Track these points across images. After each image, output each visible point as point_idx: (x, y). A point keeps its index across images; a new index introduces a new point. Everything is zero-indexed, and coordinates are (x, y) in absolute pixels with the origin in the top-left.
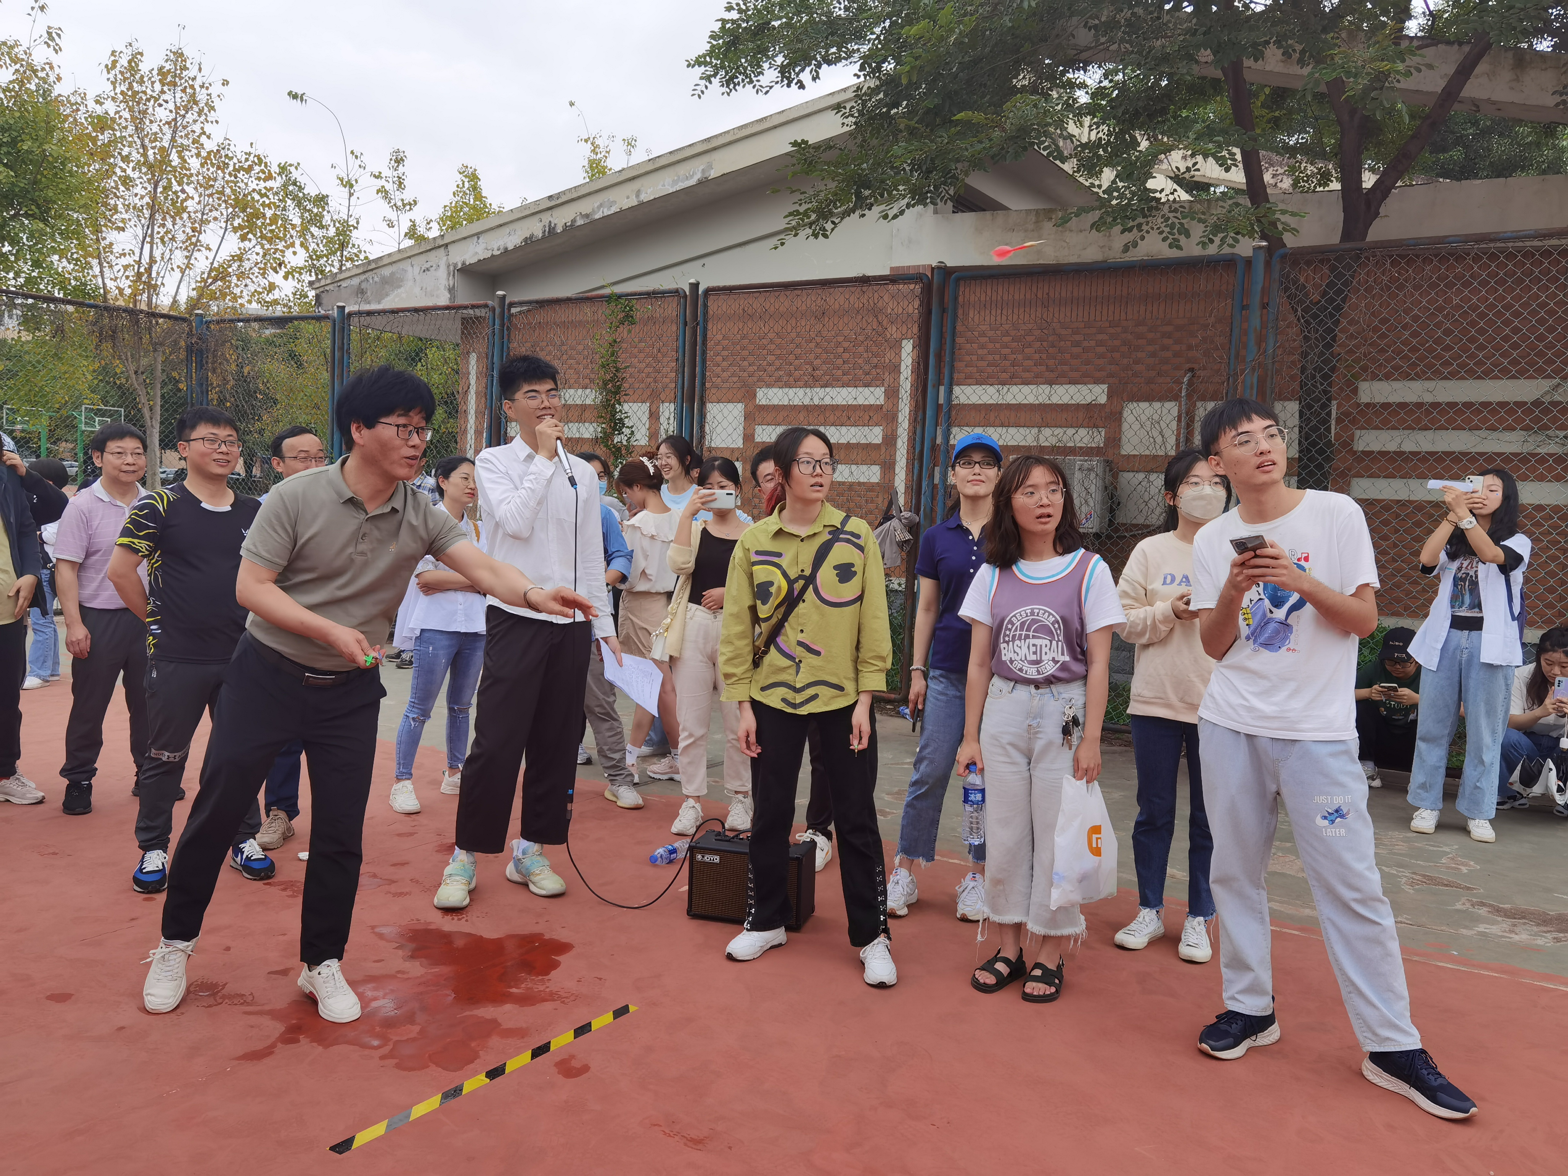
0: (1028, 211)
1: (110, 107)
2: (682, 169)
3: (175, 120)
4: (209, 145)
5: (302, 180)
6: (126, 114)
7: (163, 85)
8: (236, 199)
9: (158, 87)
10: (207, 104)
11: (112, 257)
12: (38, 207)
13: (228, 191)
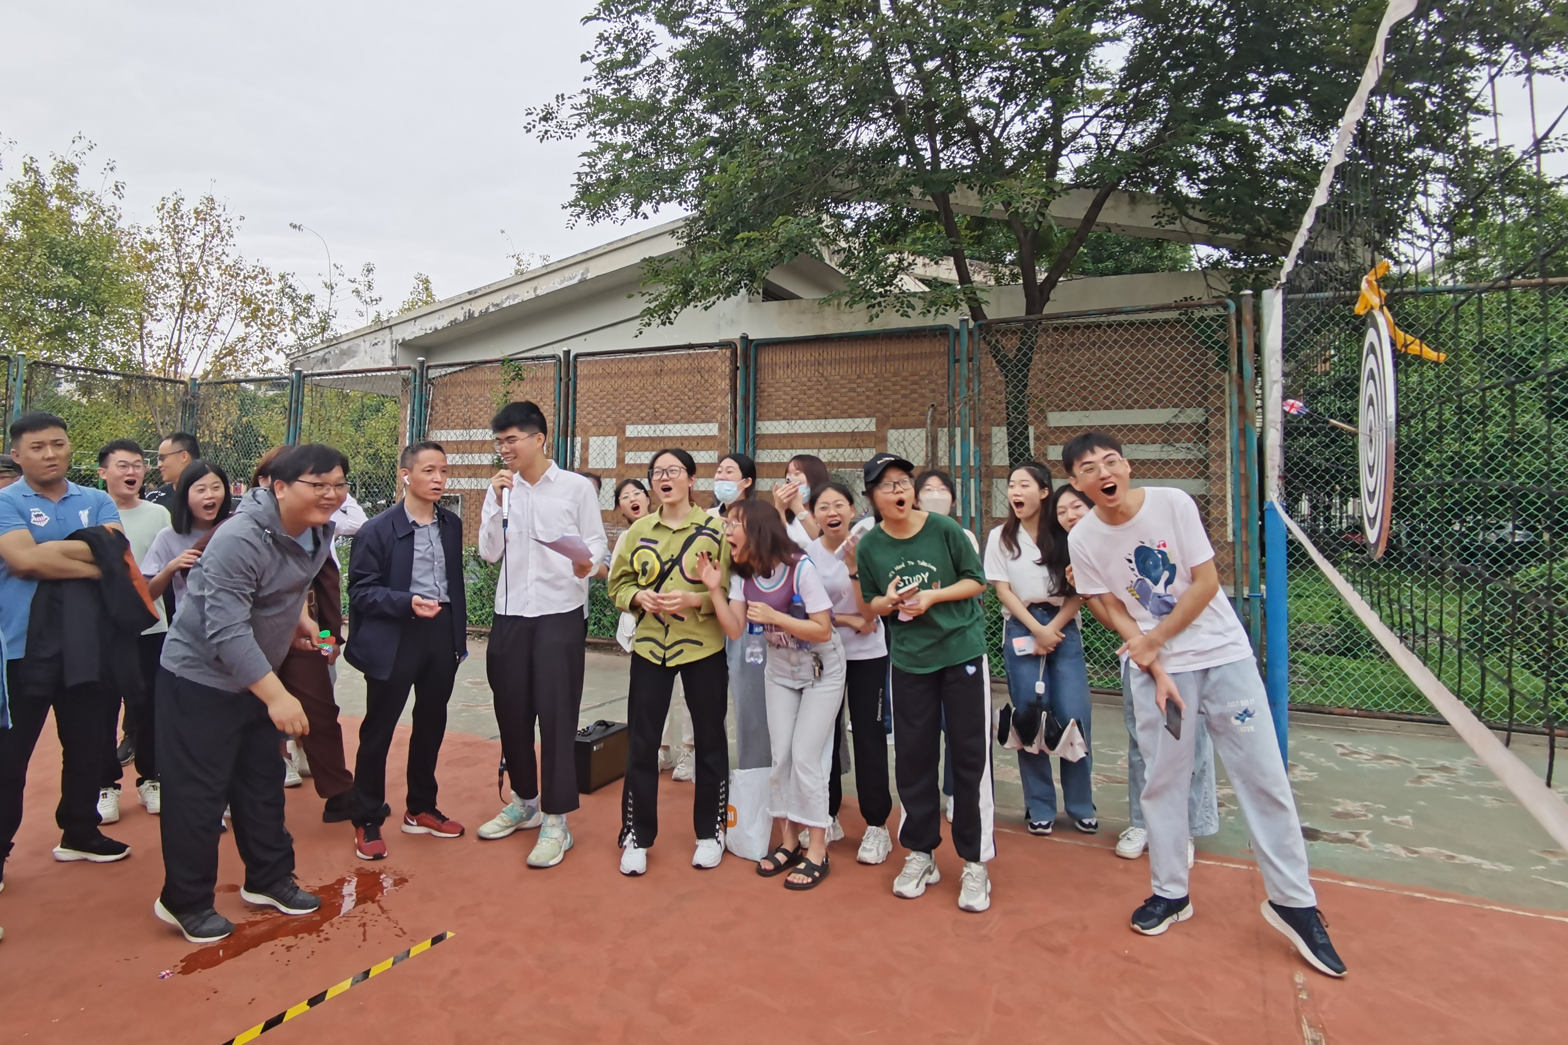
0: (814, 300)
1: (157, 236)
2: (567, 273)
3: (204, 244)
4: (228, 261)
5: (295, 285)
6: (170, 241)
7: (197, 219)
8: (244, 299)
9: (193, 221)
10: (228, 233)
11: (152, 341)
12: (97, 306)
13: (238, 293)
